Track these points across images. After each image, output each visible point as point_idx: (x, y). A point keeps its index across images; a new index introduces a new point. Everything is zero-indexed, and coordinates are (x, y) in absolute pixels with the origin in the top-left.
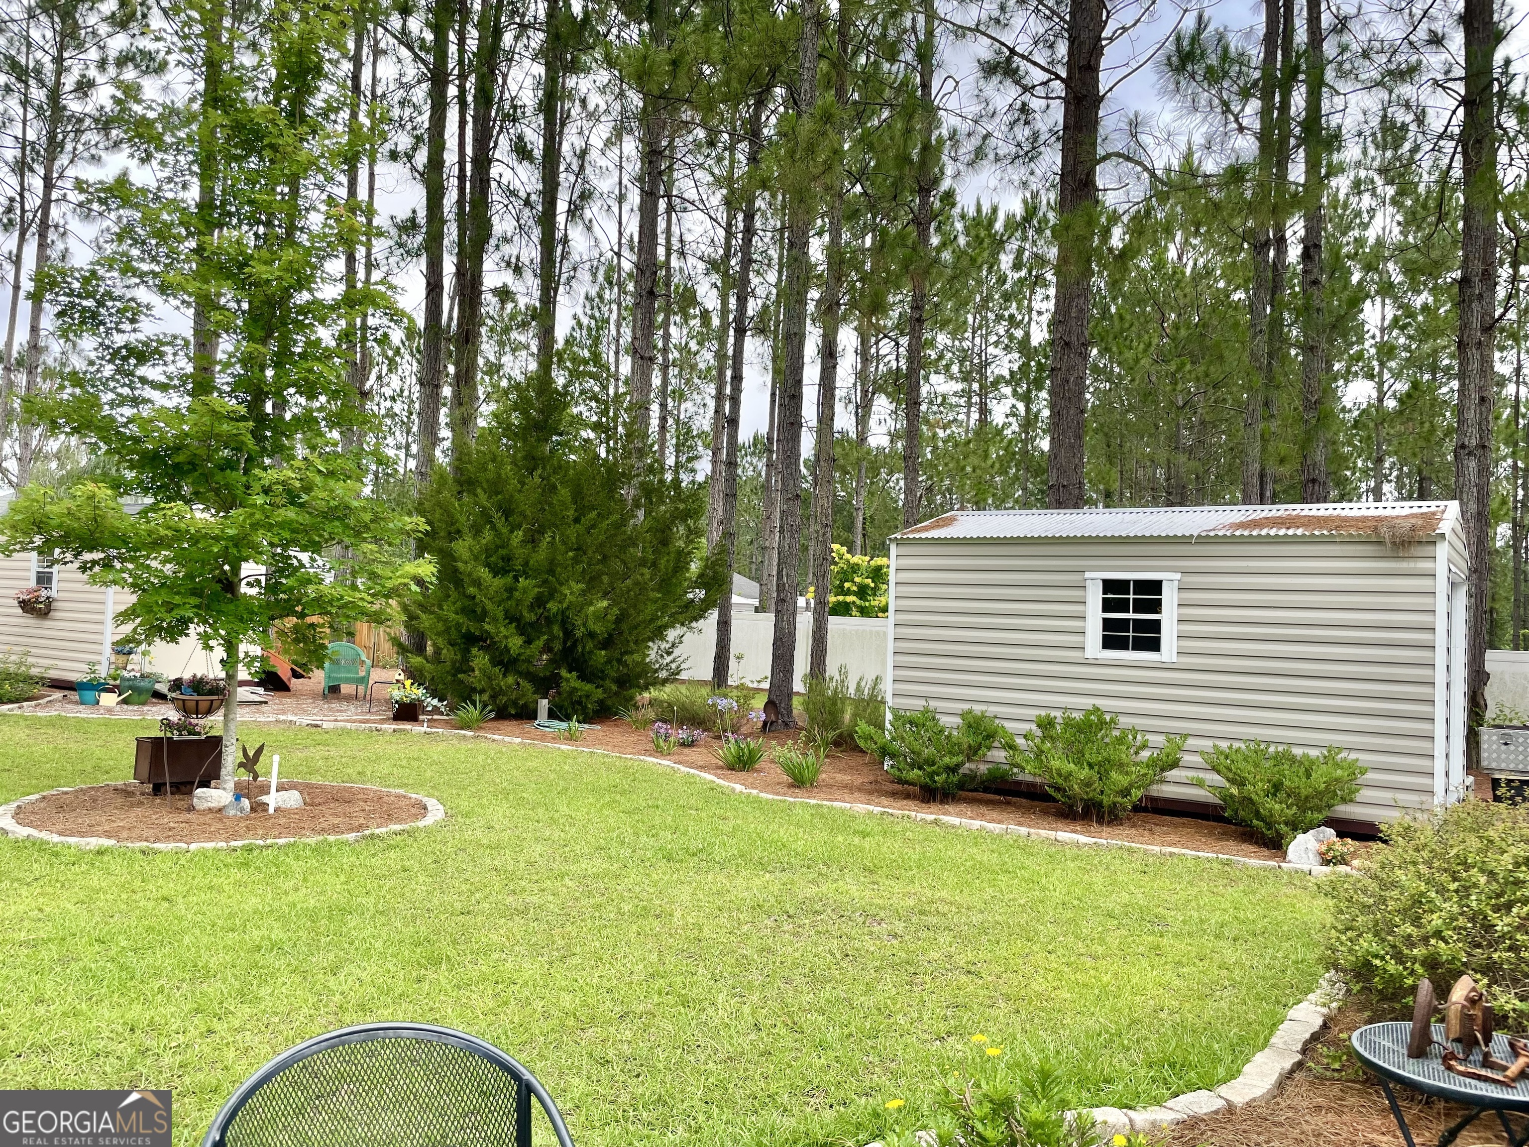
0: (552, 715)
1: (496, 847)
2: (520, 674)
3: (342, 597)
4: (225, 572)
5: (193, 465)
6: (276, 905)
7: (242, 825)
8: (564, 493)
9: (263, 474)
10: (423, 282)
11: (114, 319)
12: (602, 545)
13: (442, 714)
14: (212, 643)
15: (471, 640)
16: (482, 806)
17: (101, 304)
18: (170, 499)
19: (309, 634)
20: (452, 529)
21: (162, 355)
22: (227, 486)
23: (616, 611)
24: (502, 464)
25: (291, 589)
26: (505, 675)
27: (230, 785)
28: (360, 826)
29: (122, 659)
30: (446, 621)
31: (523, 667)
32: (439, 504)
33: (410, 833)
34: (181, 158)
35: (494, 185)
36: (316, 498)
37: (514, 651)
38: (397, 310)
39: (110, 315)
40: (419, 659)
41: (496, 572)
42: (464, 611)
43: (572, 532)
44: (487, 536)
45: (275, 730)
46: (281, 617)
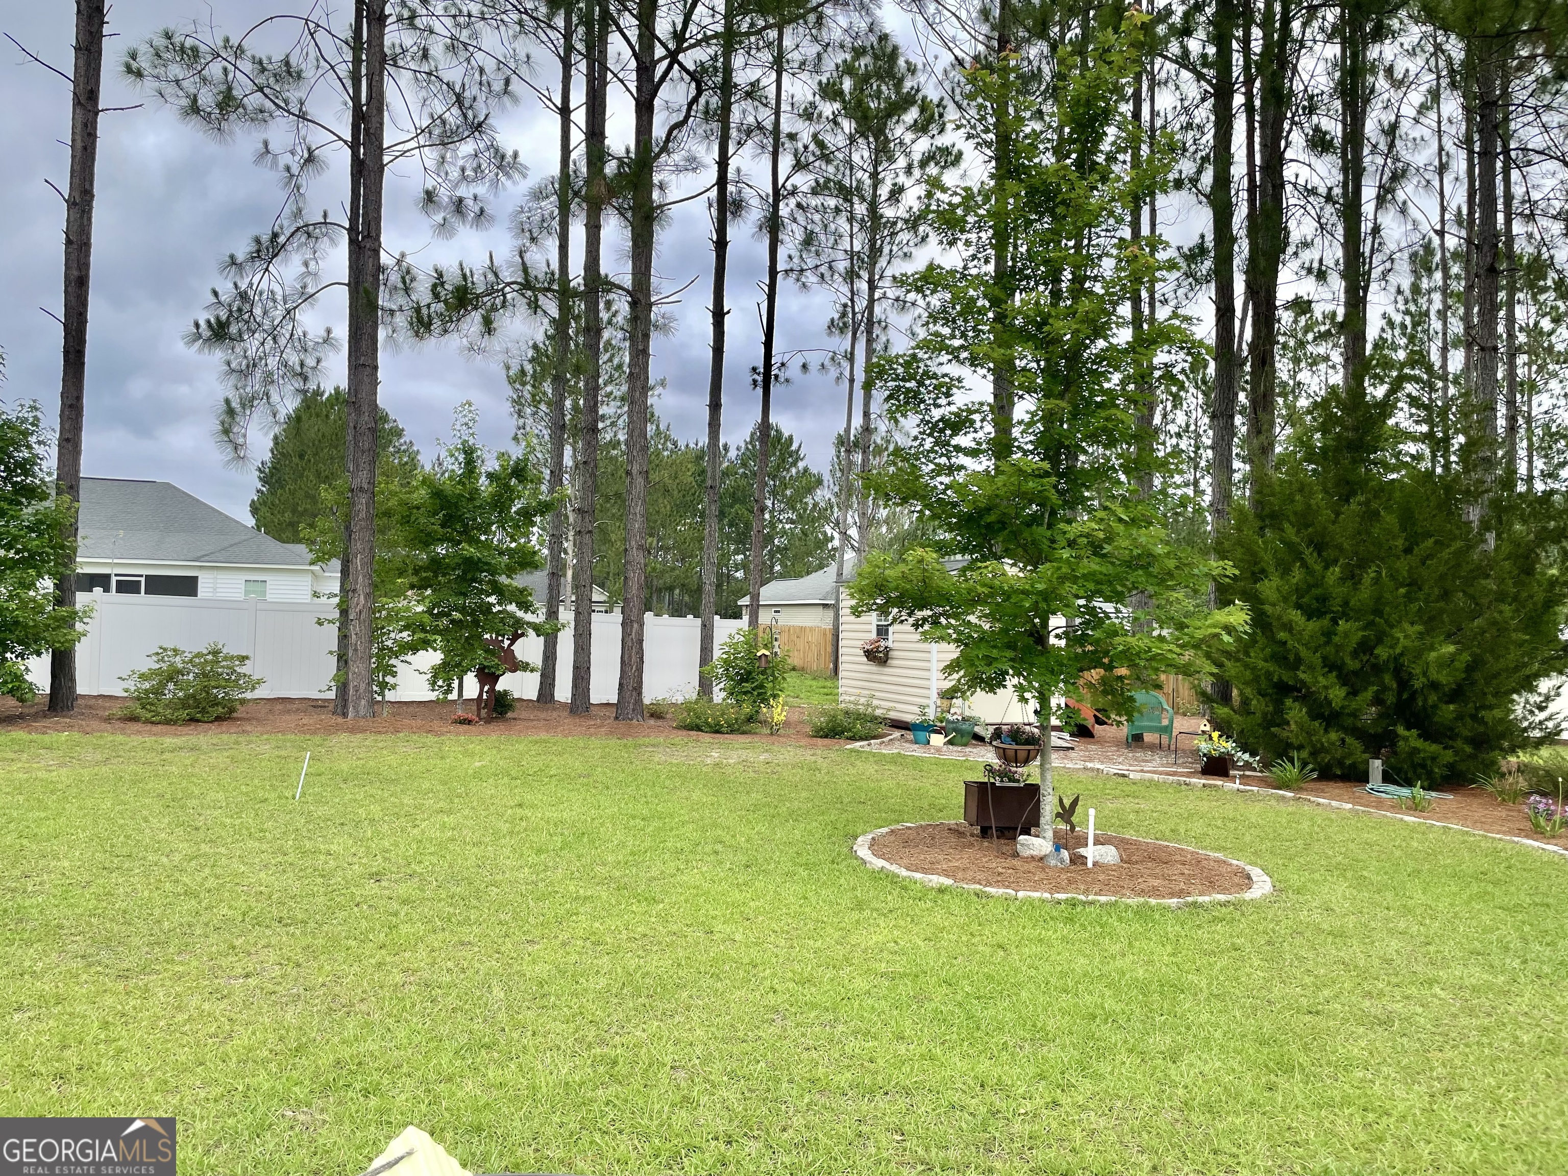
0: (1387, 778)
1: (1339, 934)
2: (1345, 729)
3: (1150, 650)
4: (1034, 625)
5: (1003, 524)
6: (1105, 969)
7: (1063, 877)
8: (1390, 520)
9: (1067, 528)
10: (1213, 307)
11: (932, 396)
12: (1442, 577)
13: (1254, 770)
14: (1027, 695)
15: (1283, 690)
16: (1314, 881)
17: (921, 383)
18: (984, 558)
19: (1118, 686)
20: (1256, 569)
21: (972, 422)
22: (1034, 542)
23: (1466, 657)
24: (1311, 494)
25: (1097, 642)
26: (1326, 731)
27: (1049, 834)
28: (1182, 891)
29: (946, 703)
30: (1254, 669)
31: (1349, 721)
32: (1239, 543)
33: (1237, 905)
34: (983, 234)
35: (1289, 188)
36: (1118, 548)
37: (1337, 703)
38: (1193, 342)
39: (929, 392)
40: (1226, 710)
41: (1310, 614)
42: (1274, 658)
43: (1403, 566)
44: (1297, 575)
45: (1083, 776)
46: (1089, 669)
